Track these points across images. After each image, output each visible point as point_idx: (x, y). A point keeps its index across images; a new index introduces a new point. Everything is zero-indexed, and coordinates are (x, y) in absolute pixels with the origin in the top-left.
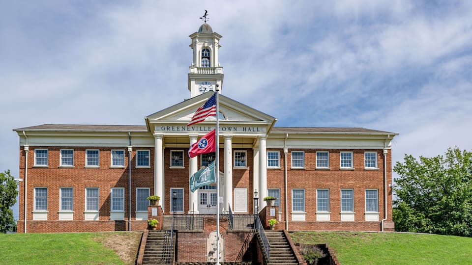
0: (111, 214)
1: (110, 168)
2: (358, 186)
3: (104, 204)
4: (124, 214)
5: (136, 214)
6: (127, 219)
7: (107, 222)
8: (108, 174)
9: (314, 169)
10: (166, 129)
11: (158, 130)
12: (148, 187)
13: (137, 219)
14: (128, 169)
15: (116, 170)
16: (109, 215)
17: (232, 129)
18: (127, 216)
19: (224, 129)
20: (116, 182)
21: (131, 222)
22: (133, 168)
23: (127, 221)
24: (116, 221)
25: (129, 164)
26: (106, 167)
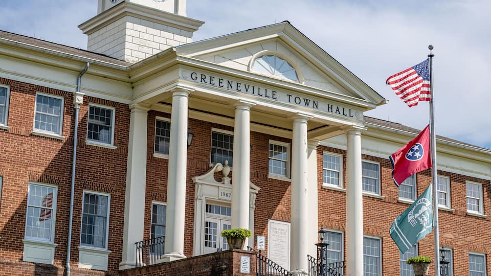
0: (25, 246)
1: (31, 135)
2: (459, 243)
3: (12, 219)
4: (53, 249)
5: (81, 253)
6: (60, 262)
7: (16, 264)
8: (26, 146)
9: (395, 202)
10: (199, 79)
11: (185, 78)
12: (106, 191)
13: (81, 266)
14: (70, 141)
15: (45, 143)
16: (19, 247)
17: (311, 104)
18: (61, 254)
19: (298, 101)
20: (41, 170)
21: (72, 270)
22: (81, 144)
23: (60, 267)
24: (37, 265)
25: (72, 134)
26: (23, 131)
